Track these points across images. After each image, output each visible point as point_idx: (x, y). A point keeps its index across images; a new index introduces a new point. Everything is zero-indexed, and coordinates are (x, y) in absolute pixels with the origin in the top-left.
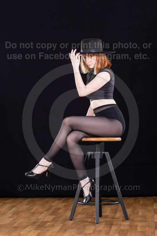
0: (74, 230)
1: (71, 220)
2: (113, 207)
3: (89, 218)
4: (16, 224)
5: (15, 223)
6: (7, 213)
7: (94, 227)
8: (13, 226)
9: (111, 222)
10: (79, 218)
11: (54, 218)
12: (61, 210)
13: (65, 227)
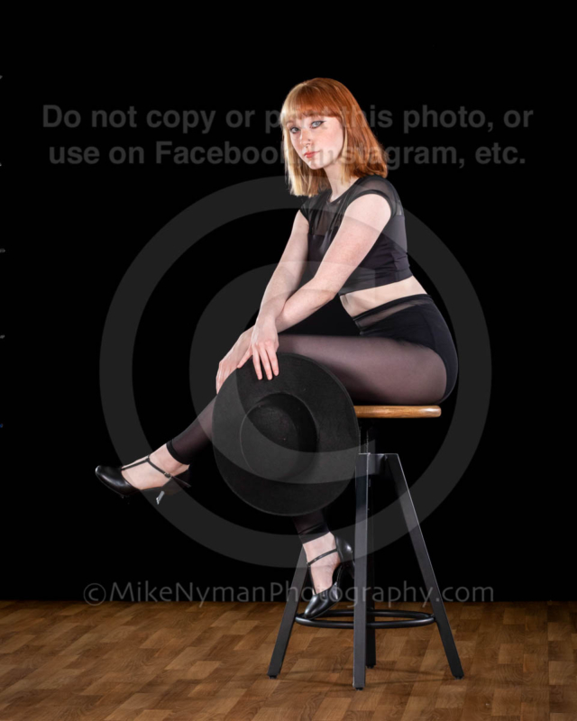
0: (281, 710)
1: (273, 676)
2: (413, 634)
3: (334, 670)
4: (91, 687)
5: (90, 684)
6: (63, 653)
7: (349, 700)
8: (82, 694)
9: (405, 686)
10: (299, 669)
11: (217, 670)
12: (241, 643)
13: (254, 698)
